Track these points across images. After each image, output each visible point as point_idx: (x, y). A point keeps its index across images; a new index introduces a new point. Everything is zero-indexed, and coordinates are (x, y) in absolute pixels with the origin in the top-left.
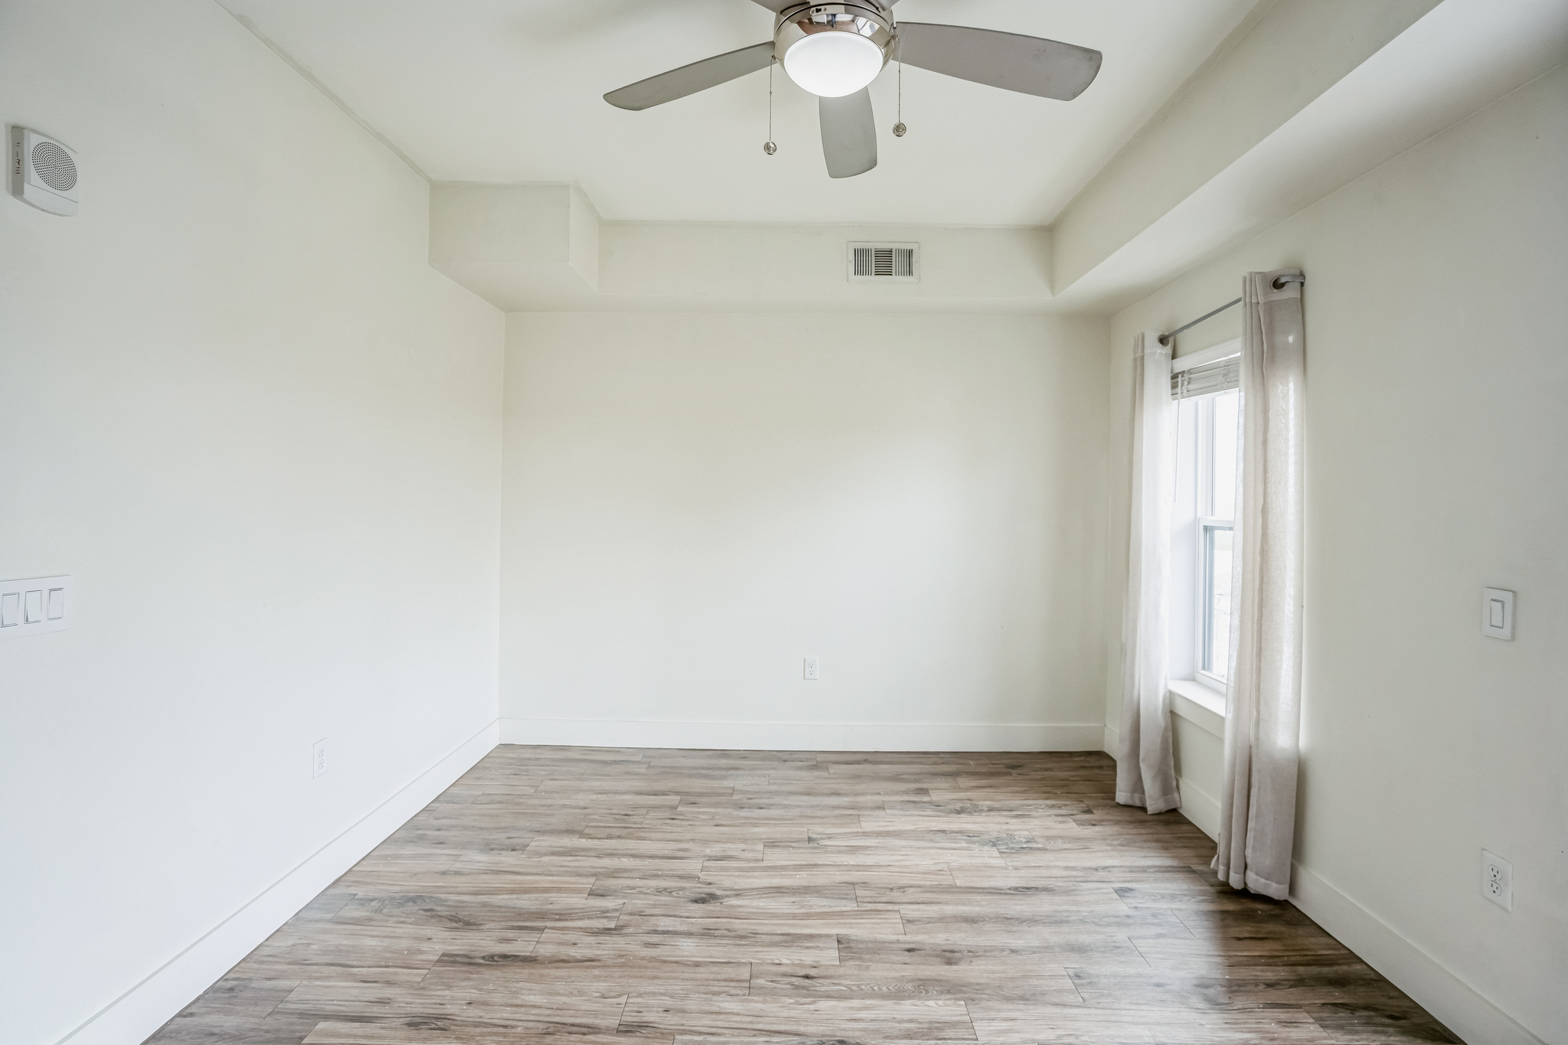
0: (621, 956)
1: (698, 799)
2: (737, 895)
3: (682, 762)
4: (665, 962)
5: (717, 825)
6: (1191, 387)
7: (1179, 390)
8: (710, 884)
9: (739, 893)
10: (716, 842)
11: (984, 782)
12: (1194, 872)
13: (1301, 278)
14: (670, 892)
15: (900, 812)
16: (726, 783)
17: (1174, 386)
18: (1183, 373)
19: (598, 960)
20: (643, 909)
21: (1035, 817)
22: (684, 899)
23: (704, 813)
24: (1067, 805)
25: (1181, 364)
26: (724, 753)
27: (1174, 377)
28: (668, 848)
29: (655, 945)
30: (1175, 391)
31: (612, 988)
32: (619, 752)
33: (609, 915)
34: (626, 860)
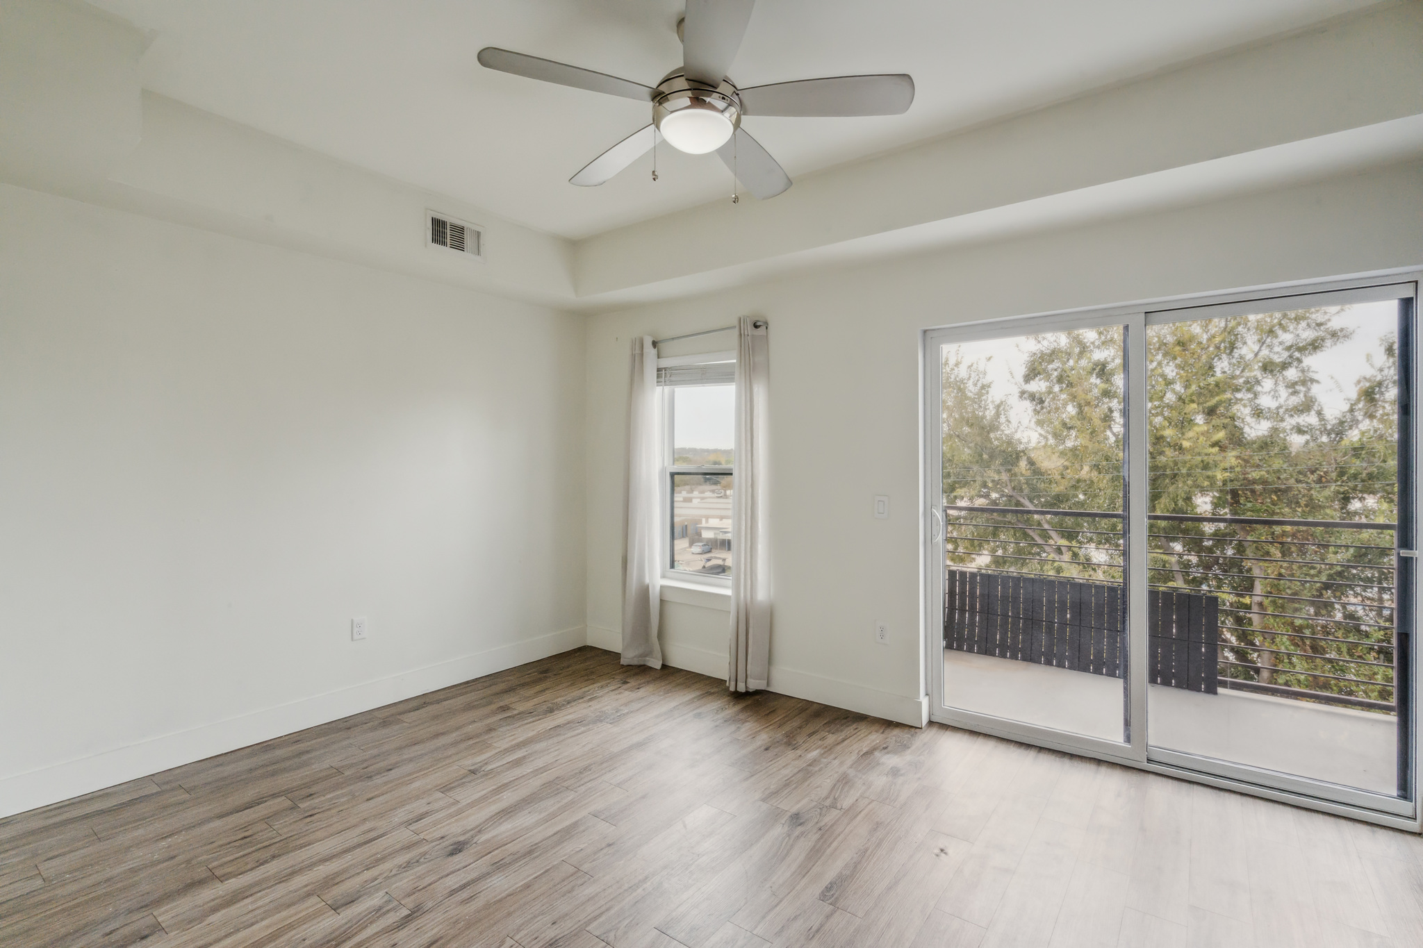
0: (456, 922)
1: (313, 790)
2: (479, 831)
3: (228, 770)
4: (500, 901)
5: (368, 800)
6: (673, 379)
7: (663, 379)
8: (442, 838)
9: (479, 830)
10: (392, 810)
11: (538, 688)
12: (713, 693)
13: (766, 323)
14: (418, 861)
15: (508, 728)
16: (316, 767)
17: (659, 376)
18: (665, 369)
19: (441, 938)
20: (416, 885)
21: (601, 696)
22: (439, 859)
23: (343, 795)
24: (609, 683)
25: (665, 363)
26: (266, 746)
27: (659, 370)
28: (352, 837)
29: (471, 898)
30: (659, 380)
31: (487, 943)
32: (107, 794)
33: (385, 910)
34: (321, 867)
